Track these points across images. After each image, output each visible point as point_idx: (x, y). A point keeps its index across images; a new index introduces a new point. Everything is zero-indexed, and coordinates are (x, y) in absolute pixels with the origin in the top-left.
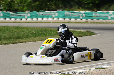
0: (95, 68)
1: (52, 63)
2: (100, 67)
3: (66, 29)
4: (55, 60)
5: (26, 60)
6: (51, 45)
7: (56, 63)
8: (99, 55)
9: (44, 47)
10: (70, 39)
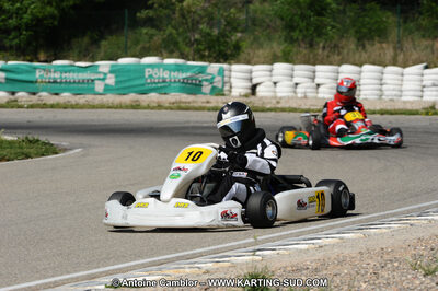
1: (215, 224)
3: (246, 117)
4: (225, 215)
5: (125, 217)
6: (202, 167)
7: (227, 226)
8: (345, 201)
9: (183, 174)
10: (259, 146)
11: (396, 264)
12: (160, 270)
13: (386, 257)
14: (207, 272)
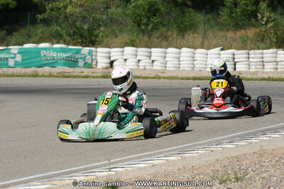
11: (202, 176)
12: (50, 181)
13: (196, 172)
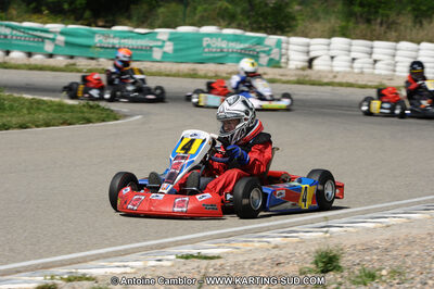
0: (173, 257)
2: (195, 252)
14: (276, 247)
